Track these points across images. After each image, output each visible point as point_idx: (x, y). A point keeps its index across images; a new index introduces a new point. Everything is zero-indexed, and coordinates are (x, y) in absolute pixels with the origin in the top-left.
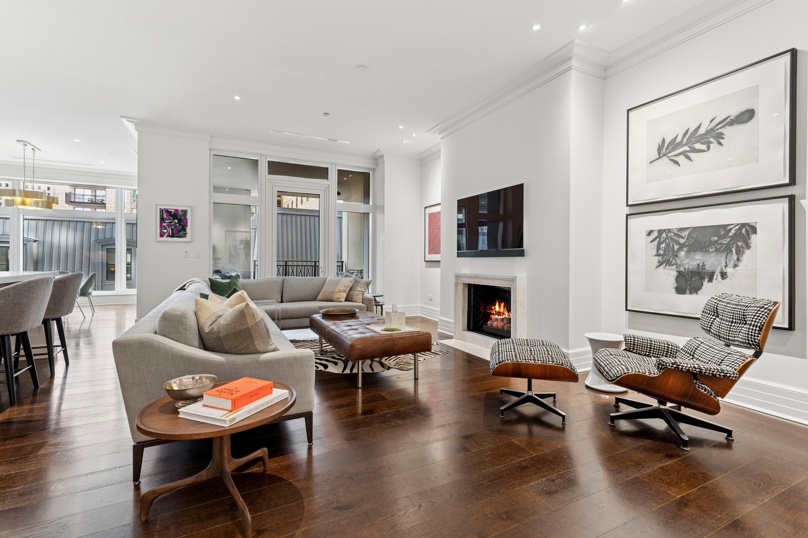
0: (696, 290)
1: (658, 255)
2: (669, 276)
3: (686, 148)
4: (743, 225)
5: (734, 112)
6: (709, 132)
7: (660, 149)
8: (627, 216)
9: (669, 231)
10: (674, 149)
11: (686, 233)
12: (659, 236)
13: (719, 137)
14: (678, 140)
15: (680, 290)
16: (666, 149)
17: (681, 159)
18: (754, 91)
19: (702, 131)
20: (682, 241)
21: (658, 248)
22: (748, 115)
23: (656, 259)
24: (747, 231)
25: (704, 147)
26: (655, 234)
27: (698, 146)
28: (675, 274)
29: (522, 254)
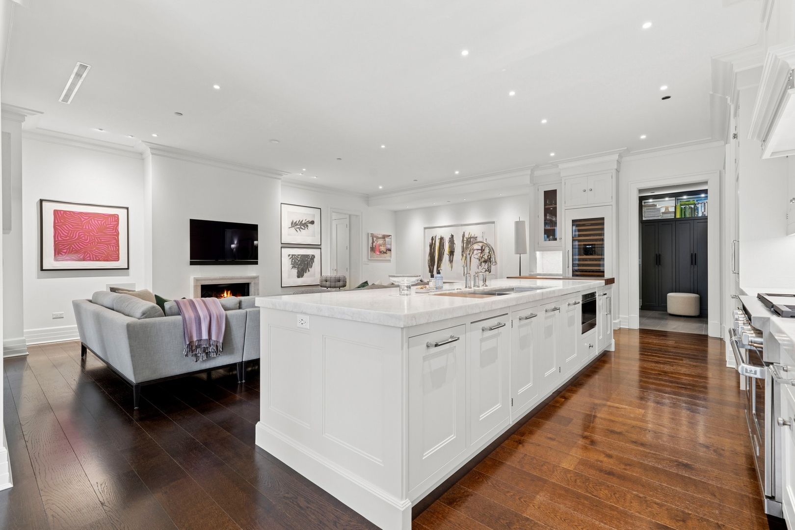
0: (302, 276)
1: (292, 264)
2: (295, 271)
3: (299, 226)
4: (313, 255)
5: (311, 220)
6: (305, 223)
7: (292, 223)
8: (281, 247)
9: (295, 255)
10: (296, 225)
11: (299, 257)
12: (292, 257)
13: (307, 226)
14: (297, 223)
15: (298, 277)
16: (294, 224)
17: (298, 229)
18: (314, 216)
19: (303, 222)
20: (299, 259)
21: (292, 262)
22: (312, 222)
23: (292, 265)
24: (313, 257)
25: (304, 228)
26: (291, 256)
27: (302, 227)
28: (297, 271)
29: (256, 263)
